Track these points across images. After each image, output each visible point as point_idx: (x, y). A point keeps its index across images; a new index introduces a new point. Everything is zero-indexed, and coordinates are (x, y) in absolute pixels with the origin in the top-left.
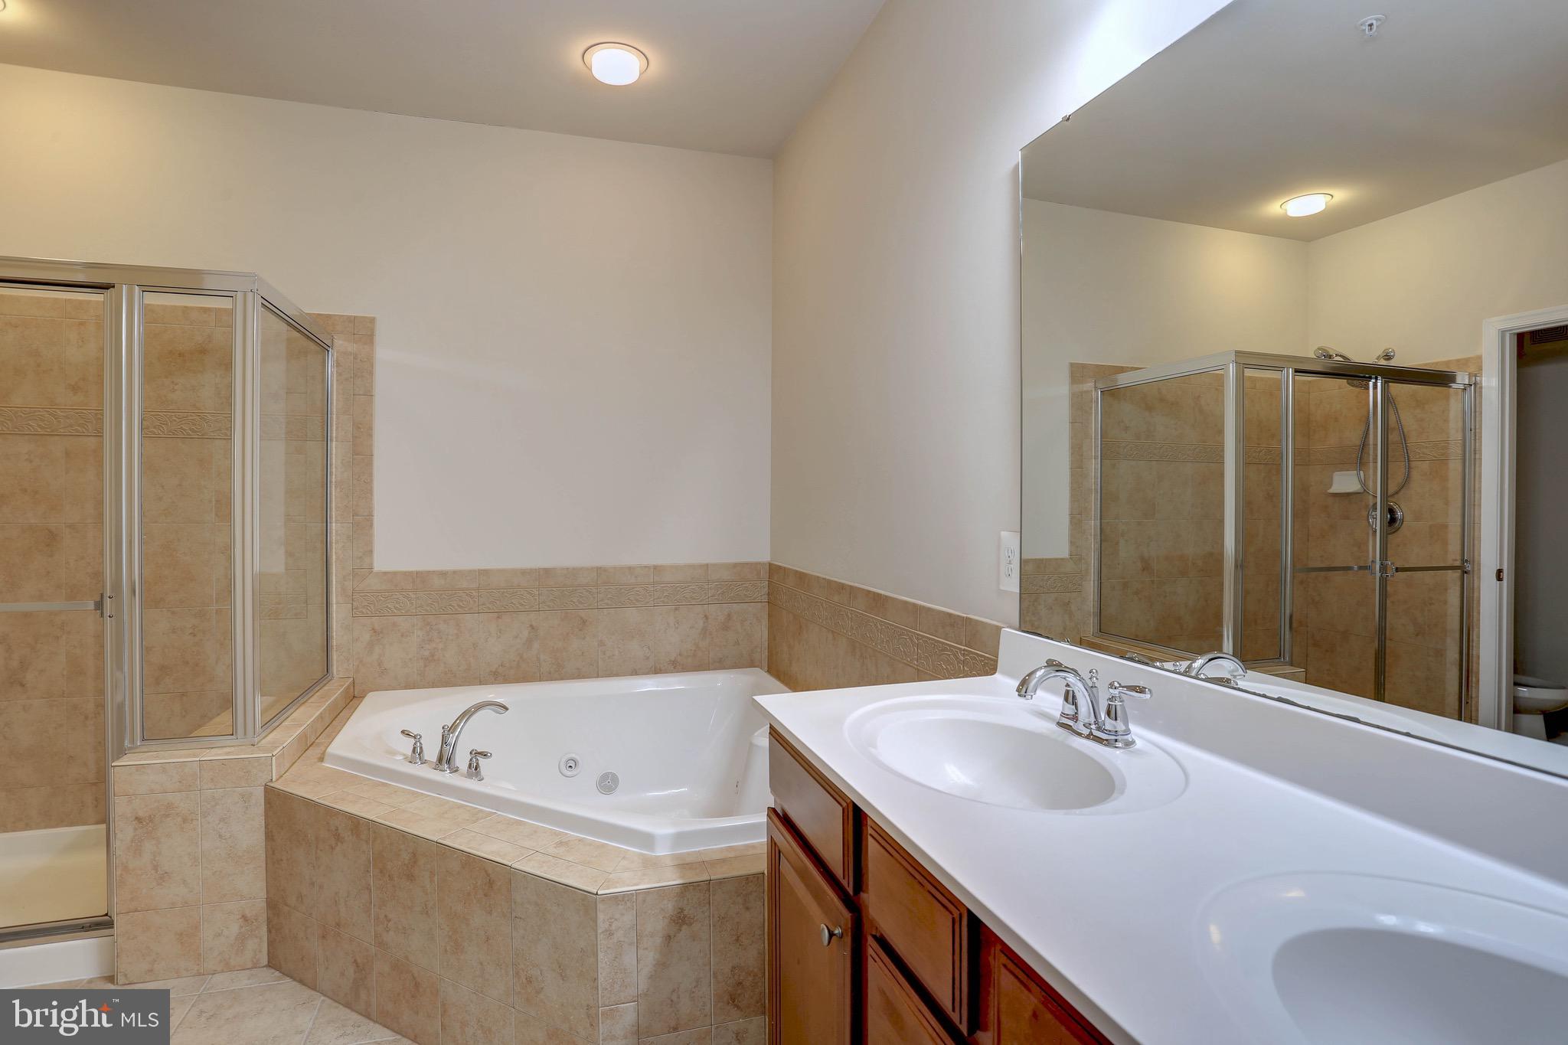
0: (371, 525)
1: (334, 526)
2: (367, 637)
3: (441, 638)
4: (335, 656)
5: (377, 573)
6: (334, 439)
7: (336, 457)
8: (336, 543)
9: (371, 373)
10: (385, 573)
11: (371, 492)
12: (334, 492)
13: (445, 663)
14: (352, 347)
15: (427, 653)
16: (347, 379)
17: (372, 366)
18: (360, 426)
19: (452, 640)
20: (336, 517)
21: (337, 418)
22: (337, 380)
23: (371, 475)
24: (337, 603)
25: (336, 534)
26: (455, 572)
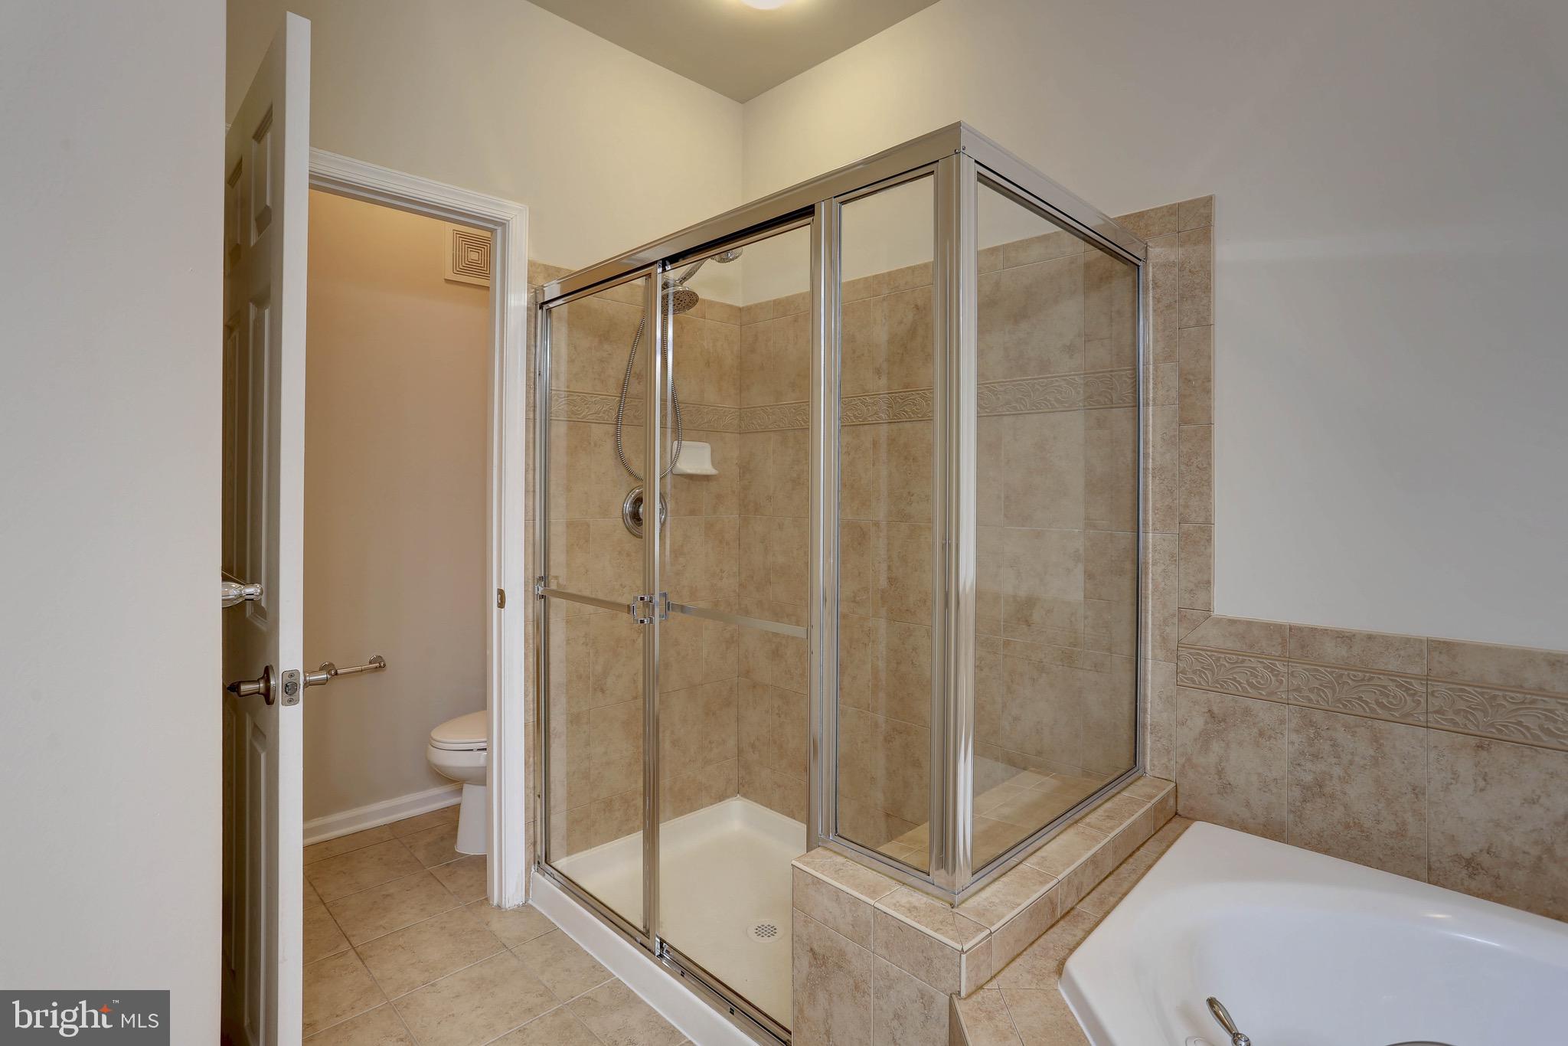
0: (1209, 540)
1: (1151, 538)
2: (1198, 722)
3: (1338, 757)
4: (1148, 741)
5: (1219, 621)
6: (1151, 403)
7: (1154, 430)
8: (1153, 565)
9: (1207, 289)
10: (1232, 622)
11: (1209, 483)
12: (1151, 487)
13: (1346, 806)
14: (1175, 254)
15: (1308, 778)
16: (1169, 306)
17: (1209, 275)
18: (1191, 377)
19: (1364, 767)
20: (1153, 524)
21: (1156, 369)
22: (1154, 311)
23: (1209, 455)
24: (1154, 658)
25: (1155, 551)
26: (1370, 637)
